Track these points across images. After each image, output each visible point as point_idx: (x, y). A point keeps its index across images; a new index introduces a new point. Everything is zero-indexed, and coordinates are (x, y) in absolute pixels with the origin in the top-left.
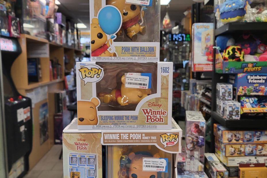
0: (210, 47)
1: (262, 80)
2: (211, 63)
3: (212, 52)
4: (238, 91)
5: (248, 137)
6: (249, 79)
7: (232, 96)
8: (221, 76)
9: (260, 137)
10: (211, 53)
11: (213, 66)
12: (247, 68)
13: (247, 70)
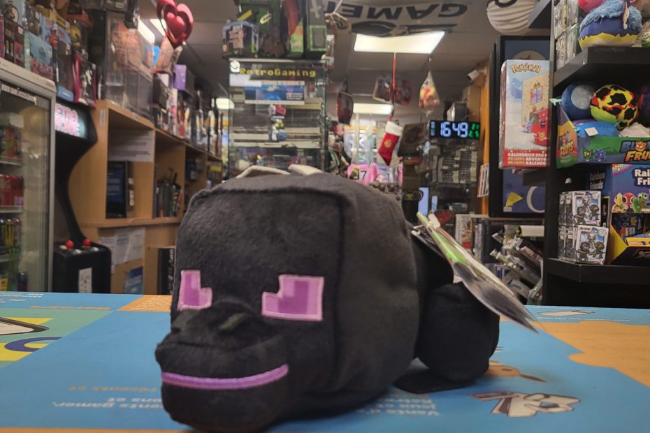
0: (541, 113)
2: (543, 148)
3: (546, 124)
4: (614, 204)
6: (638, 177)
7: (600, 217)
8: (567, 178)
10: (543, 127)
11: (549, 155)
12: (634, 152)
13: (633, 156)
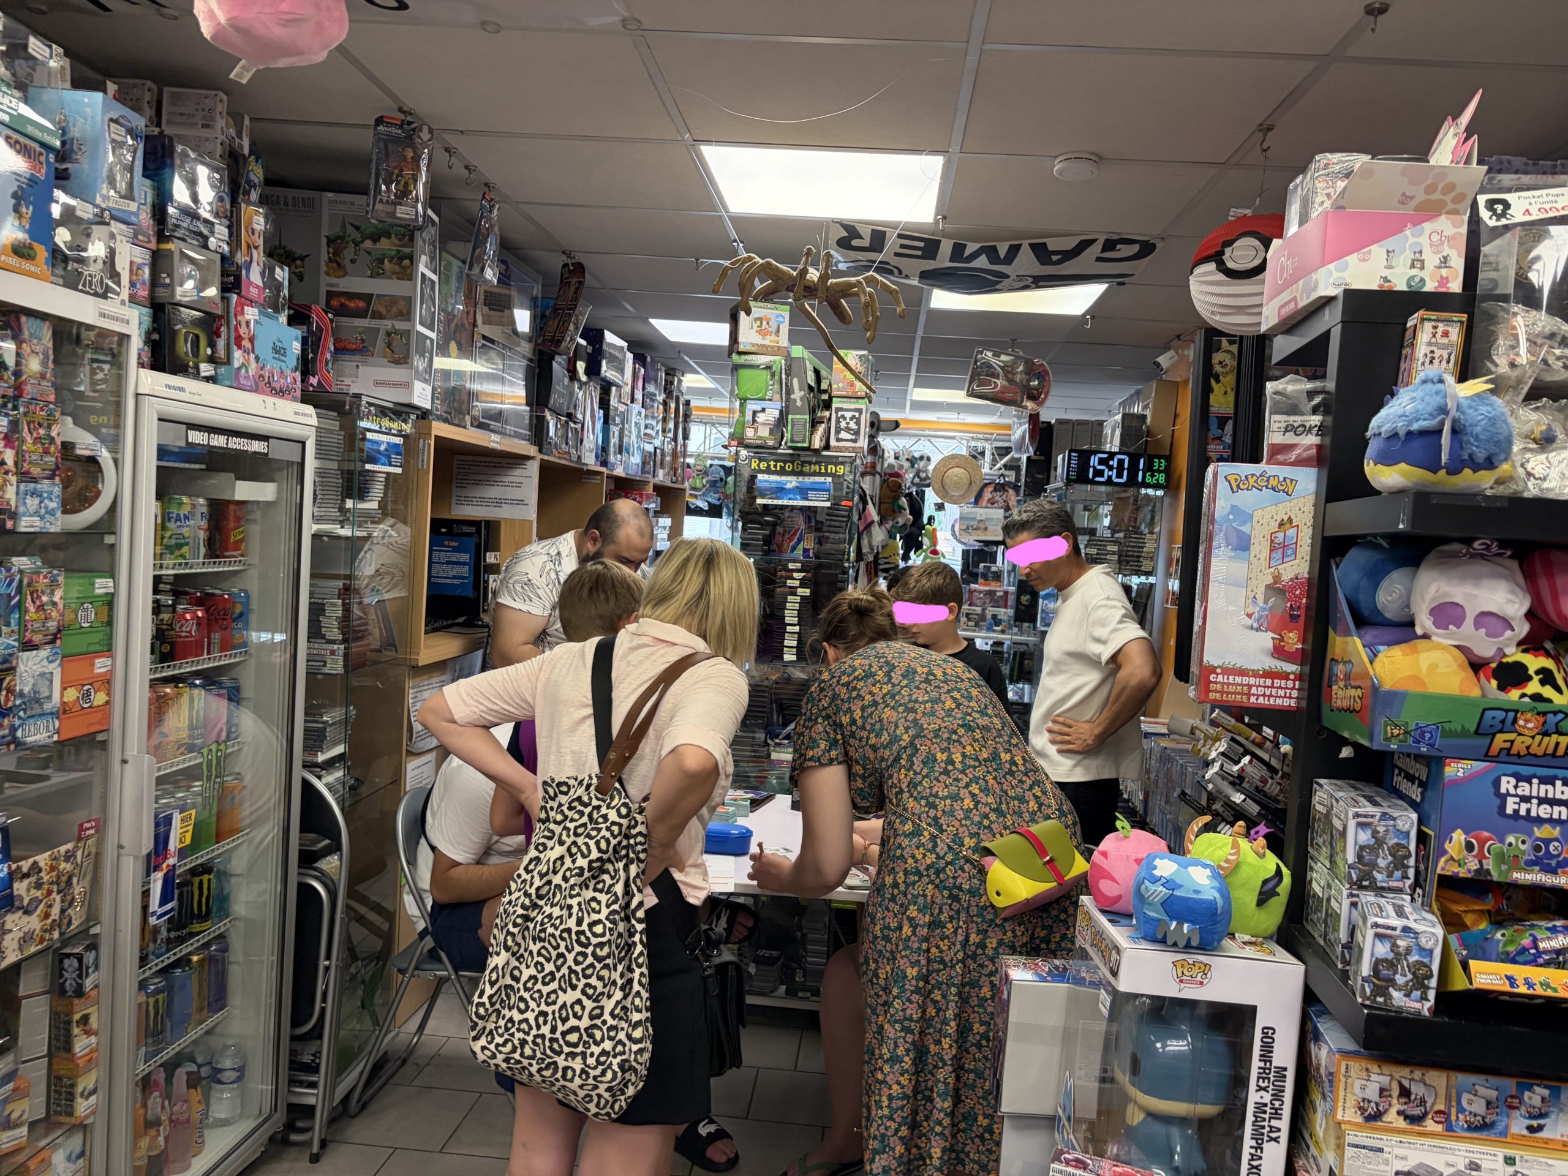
0: (1292, 589)
2: (1291, 668)
3: (1301, 613)
4: (1444, 852)
5: (1479, 1107)
6: (1509, 794)
7: (1411, 873)
8: (1346, 747)
9: (1542, 1115)
10: (1294, 618)
11: (1306, 685)
12: (1511, 736)
13: (1508, 745)
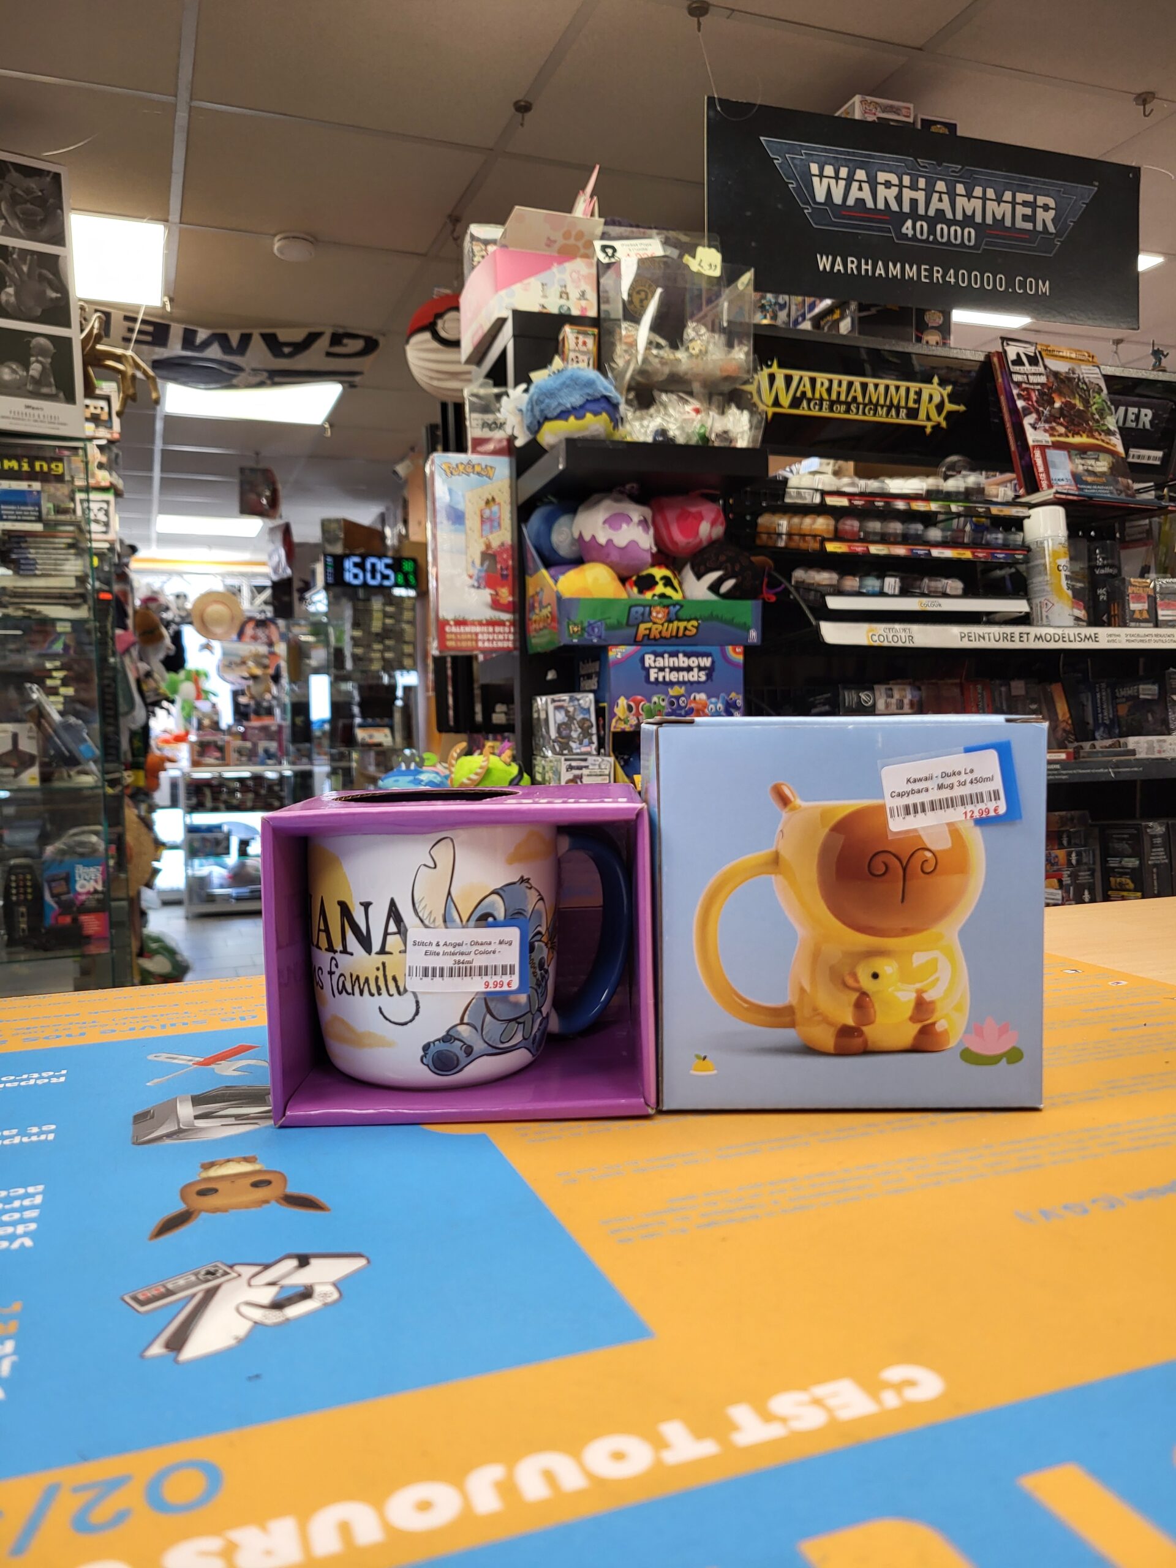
0: (501, 553)
1: (696, 670)
2: (506, 617)
3: (508, 572)
4: (615, 715)
6: (650, 667)
7: (595, 739)
8: (550, 669)
10: (504, 577)
11: (518, 630)
12: (649, 625)
13: (647, 632)
